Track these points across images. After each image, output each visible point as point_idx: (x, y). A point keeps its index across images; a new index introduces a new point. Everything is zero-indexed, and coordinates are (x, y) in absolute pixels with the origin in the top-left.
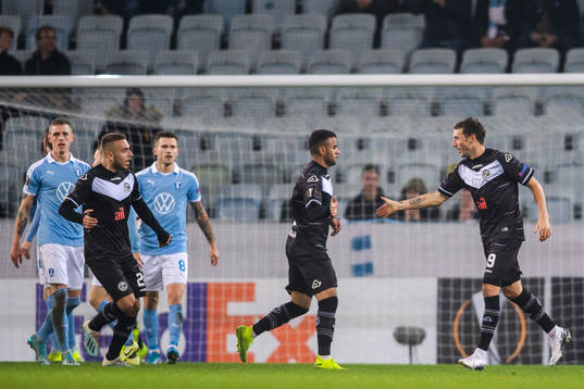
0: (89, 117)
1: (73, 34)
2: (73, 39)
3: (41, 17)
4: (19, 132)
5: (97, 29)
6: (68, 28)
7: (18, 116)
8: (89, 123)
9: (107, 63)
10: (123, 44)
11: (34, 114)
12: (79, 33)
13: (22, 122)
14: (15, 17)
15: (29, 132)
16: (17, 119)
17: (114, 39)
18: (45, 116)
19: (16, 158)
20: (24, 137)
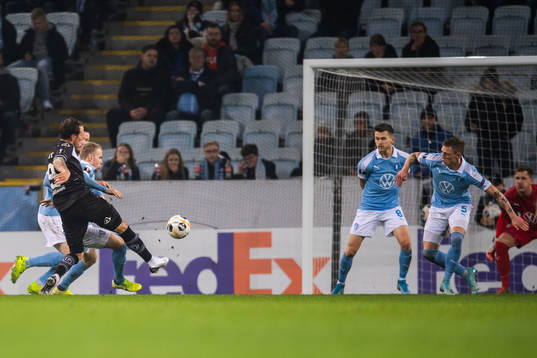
0: (461, 90)
1: (447, 22)
2: (448, 26)
3: (420, 9)
4: (403, 104)
5: (468, 18)
6: (443, 17)
7: (402, 91)
8: (461, 95)
9: (475, 46)
10: (489, 30)
11: (416, 89)
12: (452, 21)
13: (405, 96)
14: (399, 10)
15: (411, 104)
16: (401, 94)
17: (481, 26)
18: (425, 90)
19: (401, 125)
20: (408, 108)
